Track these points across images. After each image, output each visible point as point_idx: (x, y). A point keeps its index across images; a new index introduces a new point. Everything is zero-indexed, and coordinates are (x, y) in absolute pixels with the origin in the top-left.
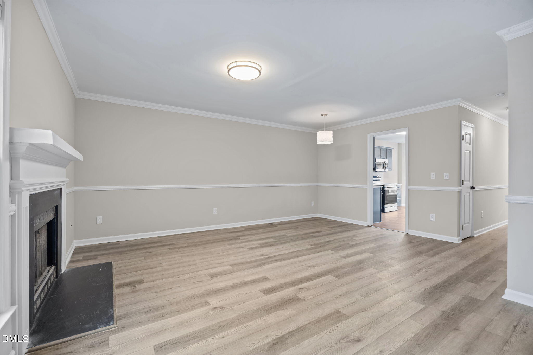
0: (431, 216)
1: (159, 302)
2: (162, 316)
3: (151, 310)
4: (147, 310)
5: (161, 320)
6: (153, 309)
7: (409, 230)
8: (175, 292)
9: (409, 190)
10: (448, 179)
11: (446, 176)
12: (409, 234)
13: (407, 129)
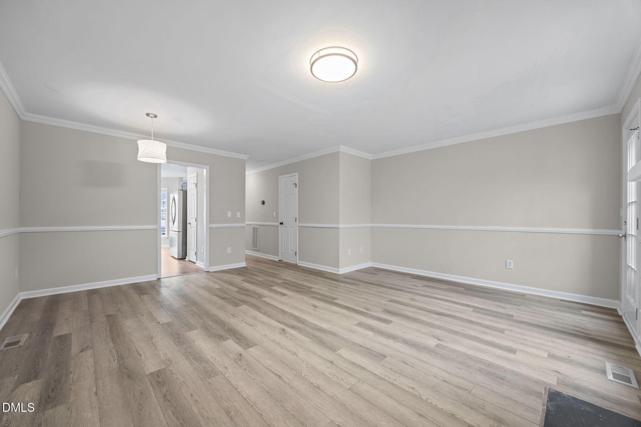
0: (228, 249)
1: (480, 378)
2: (490, 366)
3: (496, 377)
4: (500, 380)
5: (494, 364)
6: (492, 376)
7: (210, 268)
8: (449, 373)
9: (210, 228)
10: (240, 217)
11: (238, 215)
12: (210, 271)
13: (208, 167)
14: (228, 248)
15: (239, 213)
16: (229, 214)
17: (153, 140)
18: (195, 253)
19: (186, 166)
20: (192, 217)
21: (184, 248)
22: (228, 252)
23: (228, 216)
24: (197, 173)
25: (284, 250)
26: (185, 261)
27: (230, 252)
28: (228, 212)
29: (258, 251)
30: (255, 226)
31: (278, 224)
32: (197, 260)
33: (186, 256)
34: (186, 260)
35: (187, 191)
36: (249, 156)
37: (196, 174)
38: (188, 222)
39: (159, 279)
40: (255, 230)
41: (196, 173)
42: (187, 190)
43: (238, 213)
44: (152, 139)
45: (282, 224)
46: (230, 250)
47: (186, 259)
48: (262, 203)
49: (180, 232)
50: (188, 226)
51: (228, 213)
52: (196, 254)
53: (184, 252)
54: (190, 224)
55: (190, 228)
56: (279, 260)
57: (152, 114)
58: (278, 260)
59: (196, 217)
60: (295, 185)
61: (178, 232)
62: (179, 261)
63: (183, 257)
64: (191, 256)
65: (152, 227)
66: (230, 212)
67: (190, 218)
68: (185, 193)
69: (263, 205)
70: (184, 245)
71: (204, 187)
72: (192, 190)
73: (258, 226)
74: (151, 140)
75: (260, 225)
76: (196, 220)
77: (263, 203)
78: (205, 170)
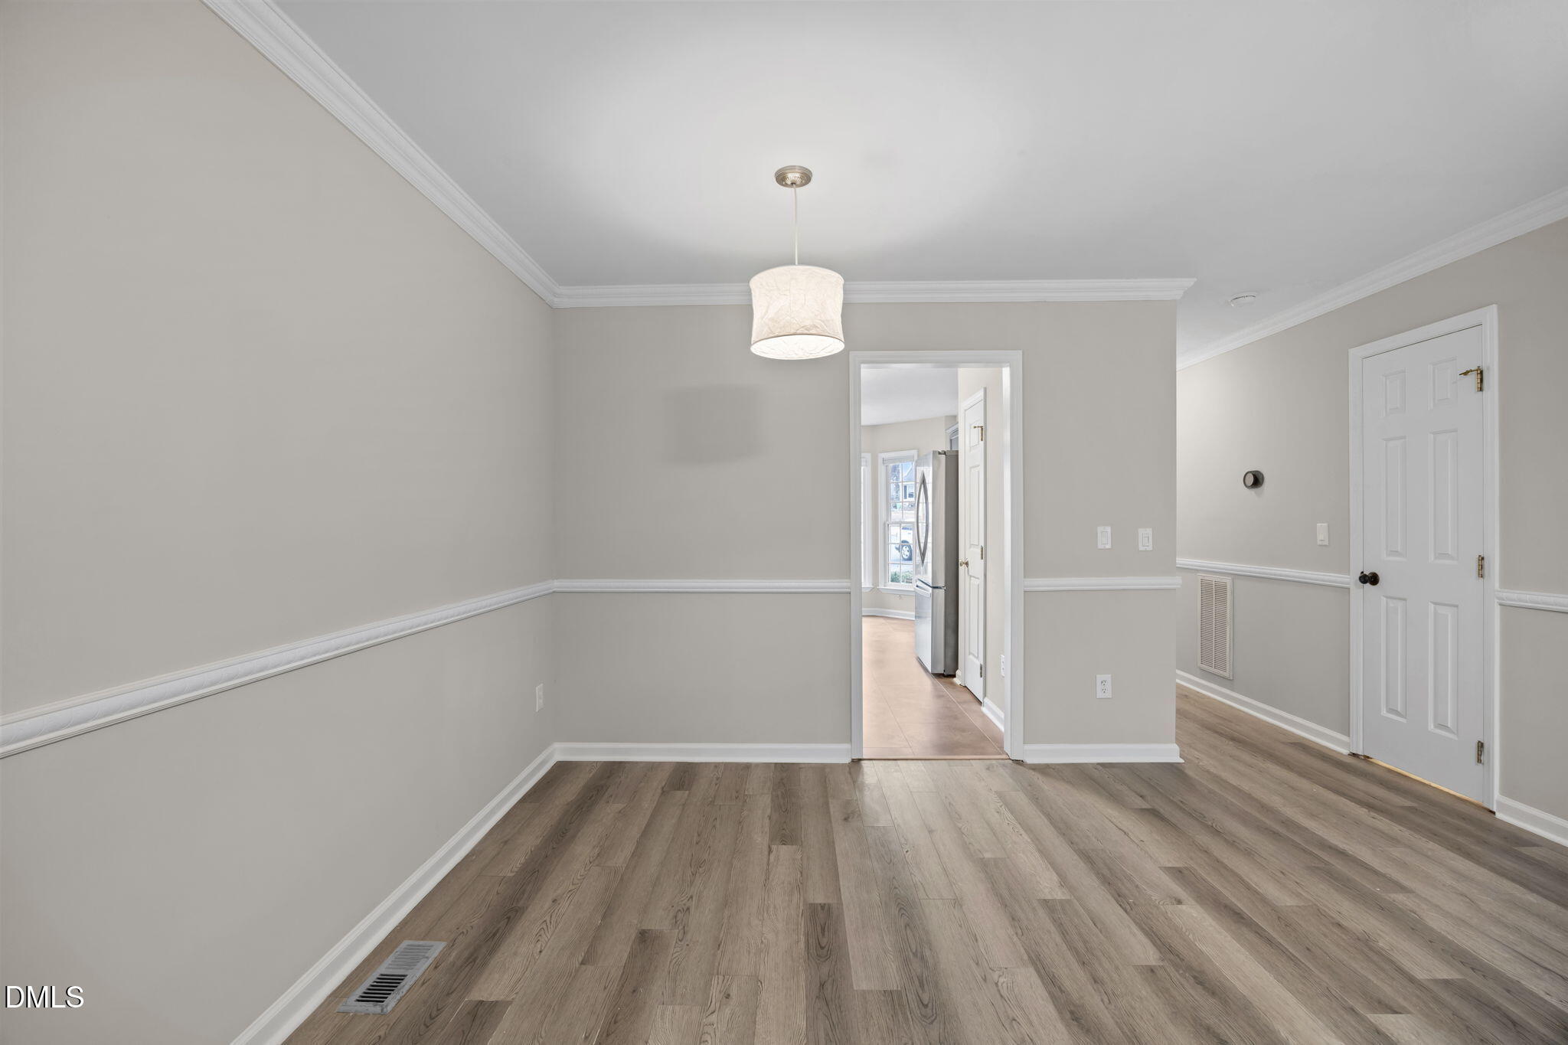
0: (1099, 683)
7: (1028, 747)
9: (1025, 592)
10: (1150, 548)
11: (1145, 538)
12: (1029, 760)
13: (1017, 356)
14: (1100, 678)
15: (1149, 531)
16: (1105, 538)
17: (799, 264)
18: (981, 669)
19: (953, 364)
20: (972, 543)
21: (952, 642)
22: (1100, 695)
23: (1100, 546)
24: (985, 389)
25: (1384, 712)
26: (953, 684)
27: (1109, 694)
28: (1100, 529)
29: (1228, 682)
30: (1214, 578)
31: (1351, 579)
32: (985, 695)
33: (956, 668)
34: (955, 679)
35: (957, 456)
36: (1189, 282)
37: (981, 394)
38: (961, 559)
39: (857, 762)
40: (1213, 593)
41: (983, 390)
42: (957, 451)
43: (1141, 531)
44: (797, 263)
45: (1372, 579)
46: (1109, 686)
47: (954, 676)
48: (1250, 480)
49: (937, 588)
50: (962, 569)
51: (1099, 535)
52: (983, 671)
53: (950, 653)
54: (967, 564)
55: (967, 578)
56: (1354, 755)
57: (792, 168)
58: (1345, 752)
59: (982, 543)
60: (1473, 379)
61: (934, 588)
62: (936, 681)
63: (946, 674)
64: (969, 674)
65: (836, 584)
66: (1109, 529)
67: (968, 546)
68: (952, 460)
69: (1253, 492)
70: (950, 632)
71: (1005, 435)
72: (970, 451)
73: (1228, 580)
74: (794, 264)
75: (1236, 576)
76: (983, 554)
77: (1257, 480)
78: (1006, 372)
